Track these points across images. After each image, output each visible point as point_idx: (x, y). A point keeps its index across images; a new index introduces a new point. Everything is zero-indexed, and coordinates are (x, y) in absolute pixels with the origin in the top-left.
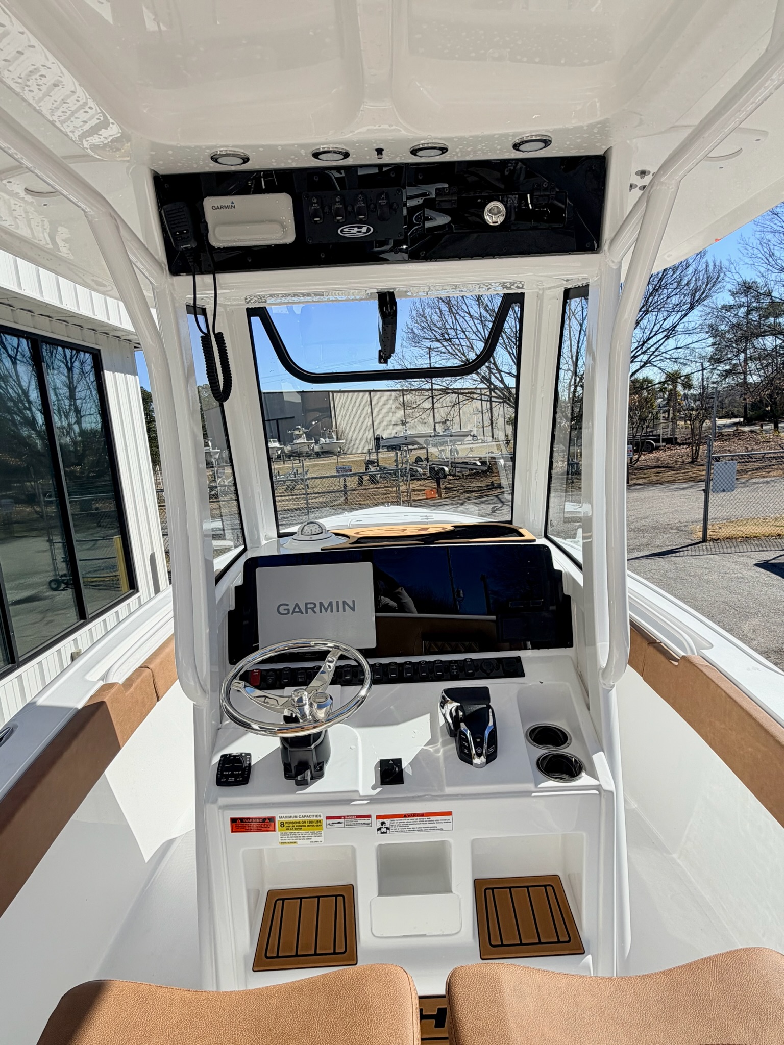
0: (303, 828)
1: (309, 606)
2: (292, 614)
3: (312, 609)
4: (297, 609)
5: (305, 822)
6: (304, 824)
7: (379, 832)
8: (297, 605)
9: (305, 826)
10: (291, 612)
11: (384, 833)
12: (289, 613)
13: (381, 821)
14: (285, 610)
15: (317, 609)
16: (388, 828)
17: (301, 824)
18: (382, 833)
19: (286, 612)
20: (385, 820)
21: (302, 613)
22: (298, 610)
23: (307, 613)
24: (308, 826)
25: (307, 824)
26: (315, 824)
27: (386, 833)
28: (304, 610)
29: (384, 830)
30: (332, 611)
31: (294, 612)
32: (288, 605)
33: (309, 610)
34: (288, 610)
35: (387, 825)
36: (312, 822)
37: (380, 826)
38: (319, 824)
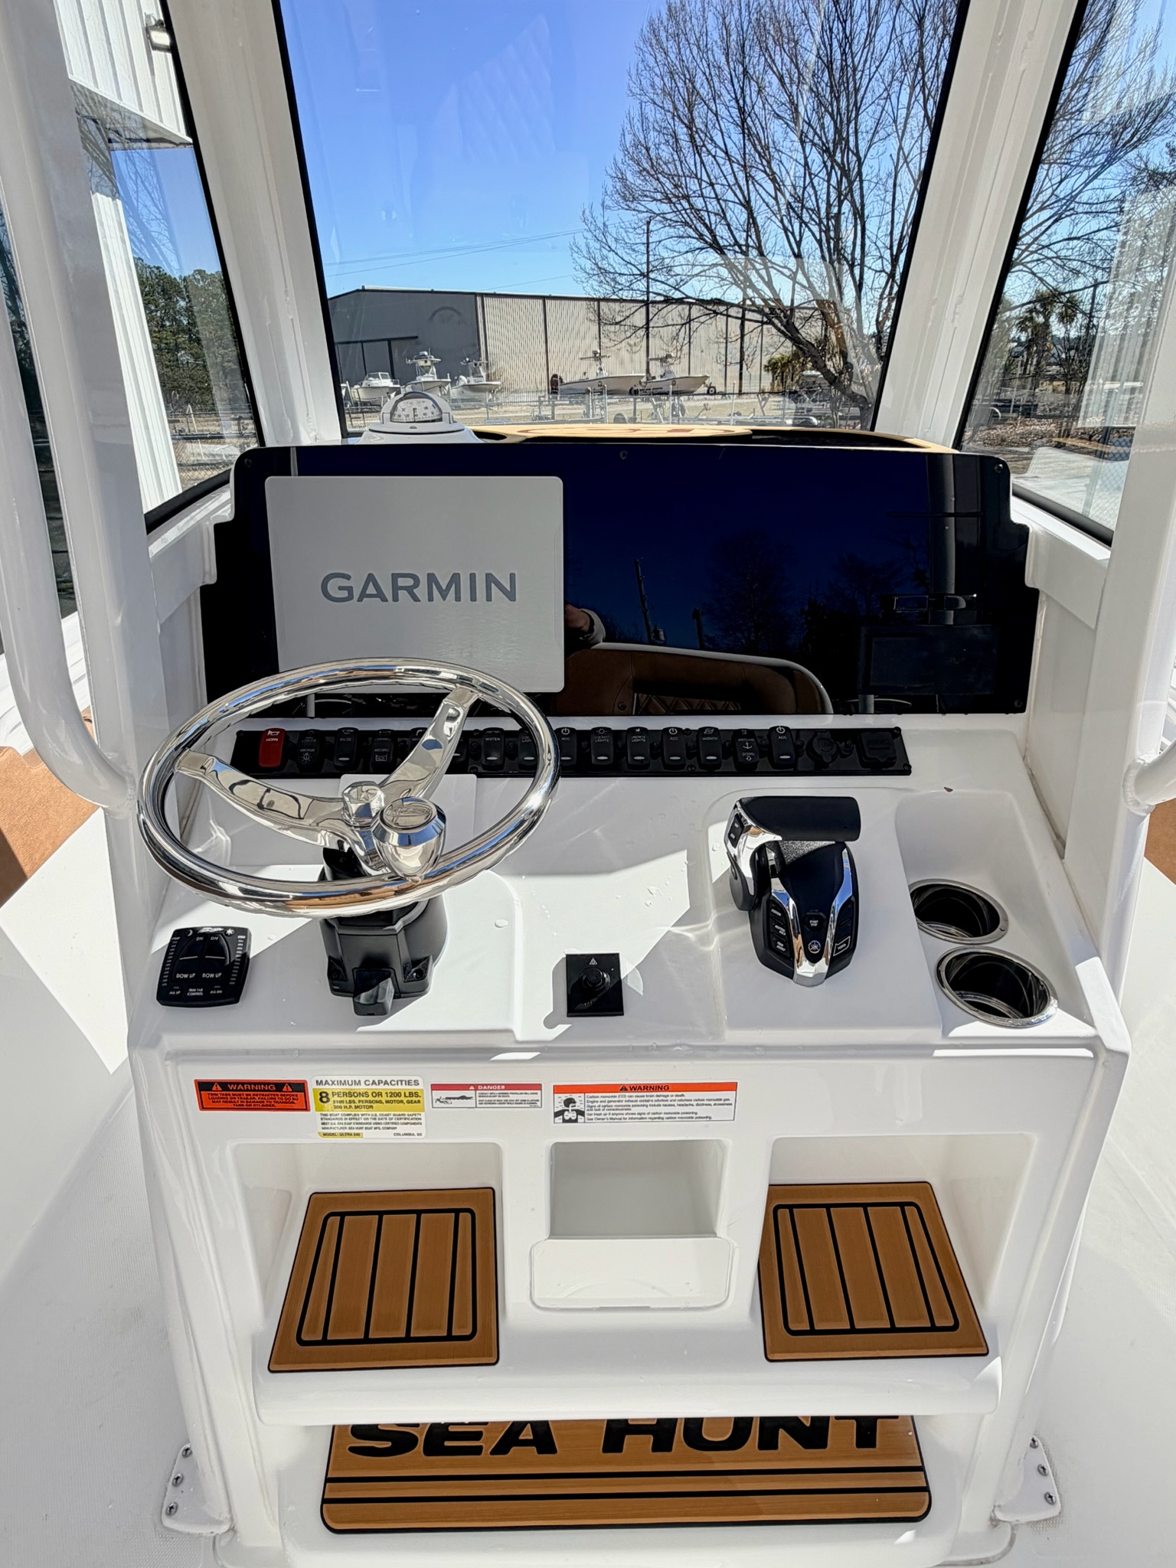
0: (374, 1105)
1: (401, 582)
2: (360, 600)
3: (410, 590)
4: (371, 589)
5: (380, 1094)
6: (377, 1099)
7: (559, 1119)
8: (371, 578)
9: (380, 1102)
10: (357, 593)
11: (570, 1121)
12: (350, 597)
13: (564, 1097)
14: (341, 588)
15: (421, 591)
16: (581, 1113)
17: (371, 1098)
18: (565, 1121)
19: (345, 594)
20: (575, 1096)
21: (384, 600)
22: (375, 592)
23: (395, 599)
24: (387, 1102)
25: (384, 1098)
26: (405, 1100)
27: (576, 1121)
28: (388, 593)
29: (568, 1115)
30: (458, 598)
31: (363, 595)
32: (348, 577)
33: (402, 594)
34: (350, 589)
35: (579, 1106)
36: (398, 1094)
37: (561, 1107)
38: (414, 1099)
